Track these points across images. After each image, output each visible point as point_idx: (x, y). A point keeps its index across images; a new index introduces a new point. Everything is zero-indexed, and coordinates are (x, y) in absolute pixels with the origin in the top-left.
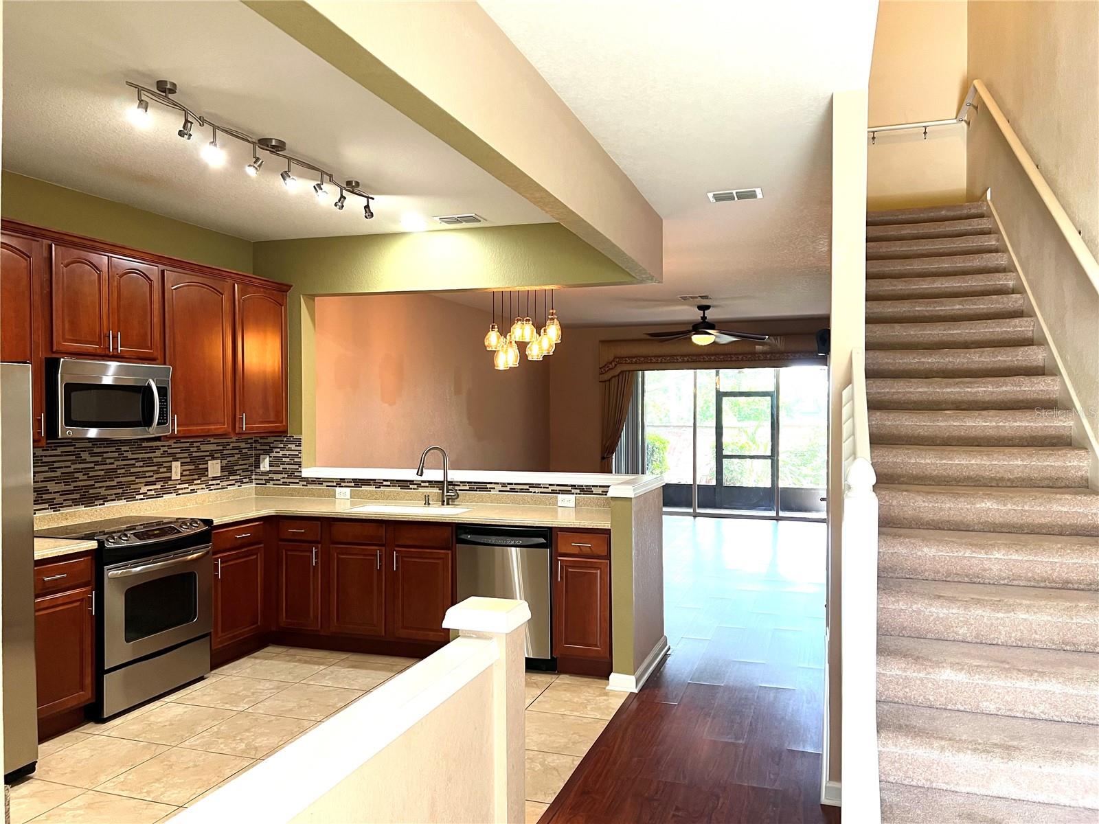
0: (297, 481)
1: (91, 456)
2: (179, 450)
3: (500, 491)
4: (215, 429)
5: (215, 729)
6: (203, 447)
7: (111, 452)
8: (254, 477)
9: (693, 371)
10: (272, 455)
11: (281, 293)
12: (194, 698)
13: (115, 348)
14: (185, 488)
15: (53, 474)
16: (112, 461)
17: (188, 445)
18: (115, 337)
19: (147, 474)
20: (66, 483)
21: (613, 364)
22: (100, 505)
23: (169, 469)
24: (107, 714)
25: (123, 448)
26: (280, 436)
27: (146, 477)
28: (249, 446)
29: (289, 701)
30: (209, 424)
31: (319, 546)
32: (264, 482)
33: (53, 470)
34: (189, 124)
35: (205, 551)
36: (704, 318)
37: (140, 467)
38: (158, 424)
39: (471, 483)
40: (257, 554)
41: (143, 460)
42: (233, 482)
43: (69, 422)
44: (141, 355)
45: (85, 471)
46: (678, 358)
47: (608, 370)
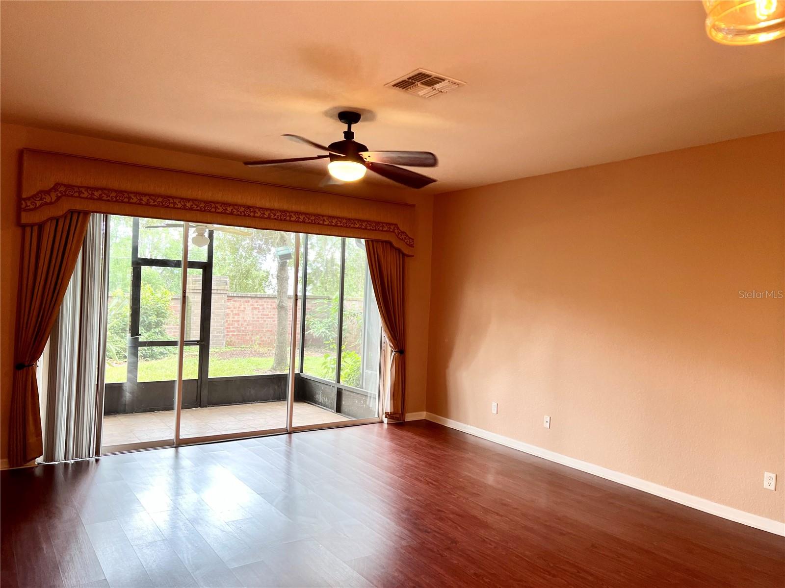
21: (54, 195)
36: (349, 135)
47: (41, 206)
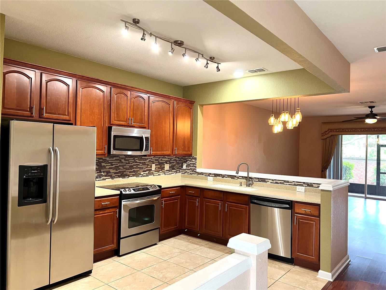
0: (195, 173)
1: (125, 161)
2: (154, 160)
3: (271, 183)
4: (166, 153)
5: (154, 266)
6: (163, 159)
7: (132, 160)
8: (181, 171)
9: (366, 135)
10: (187, 163)
11: (191, 105)
12: (151, 252)
13: (131, 123)
14: (156, 174)
15: (112, 167)
16: (132, 163)
17: (158, 158)
18: (131, 120)
19: (144, 168)
20: (116, 170)
21: (328, 132)
22: (127, 178)
23: (151, 167)
24: (121, 254)
25: (136, 159)
26: (190, 156)
27: (143, 169)
28: (179, 159)
29: (183, 259)
30: (164, 151)
31: (199, 198)
32: (184, 173)
33: (112, 165)
34: (144, 35)
35: (158, 197)
36: (371, 112)
37: (141, 165)
38: (145, 150)
39: (259, 178)
40: (178, 199)
41: (142, 163)
42: (173, 172)
43: (114, 149)
44: (141, 126)
45: (123, 166)
46: (359, 129)
47: (325, 135)
